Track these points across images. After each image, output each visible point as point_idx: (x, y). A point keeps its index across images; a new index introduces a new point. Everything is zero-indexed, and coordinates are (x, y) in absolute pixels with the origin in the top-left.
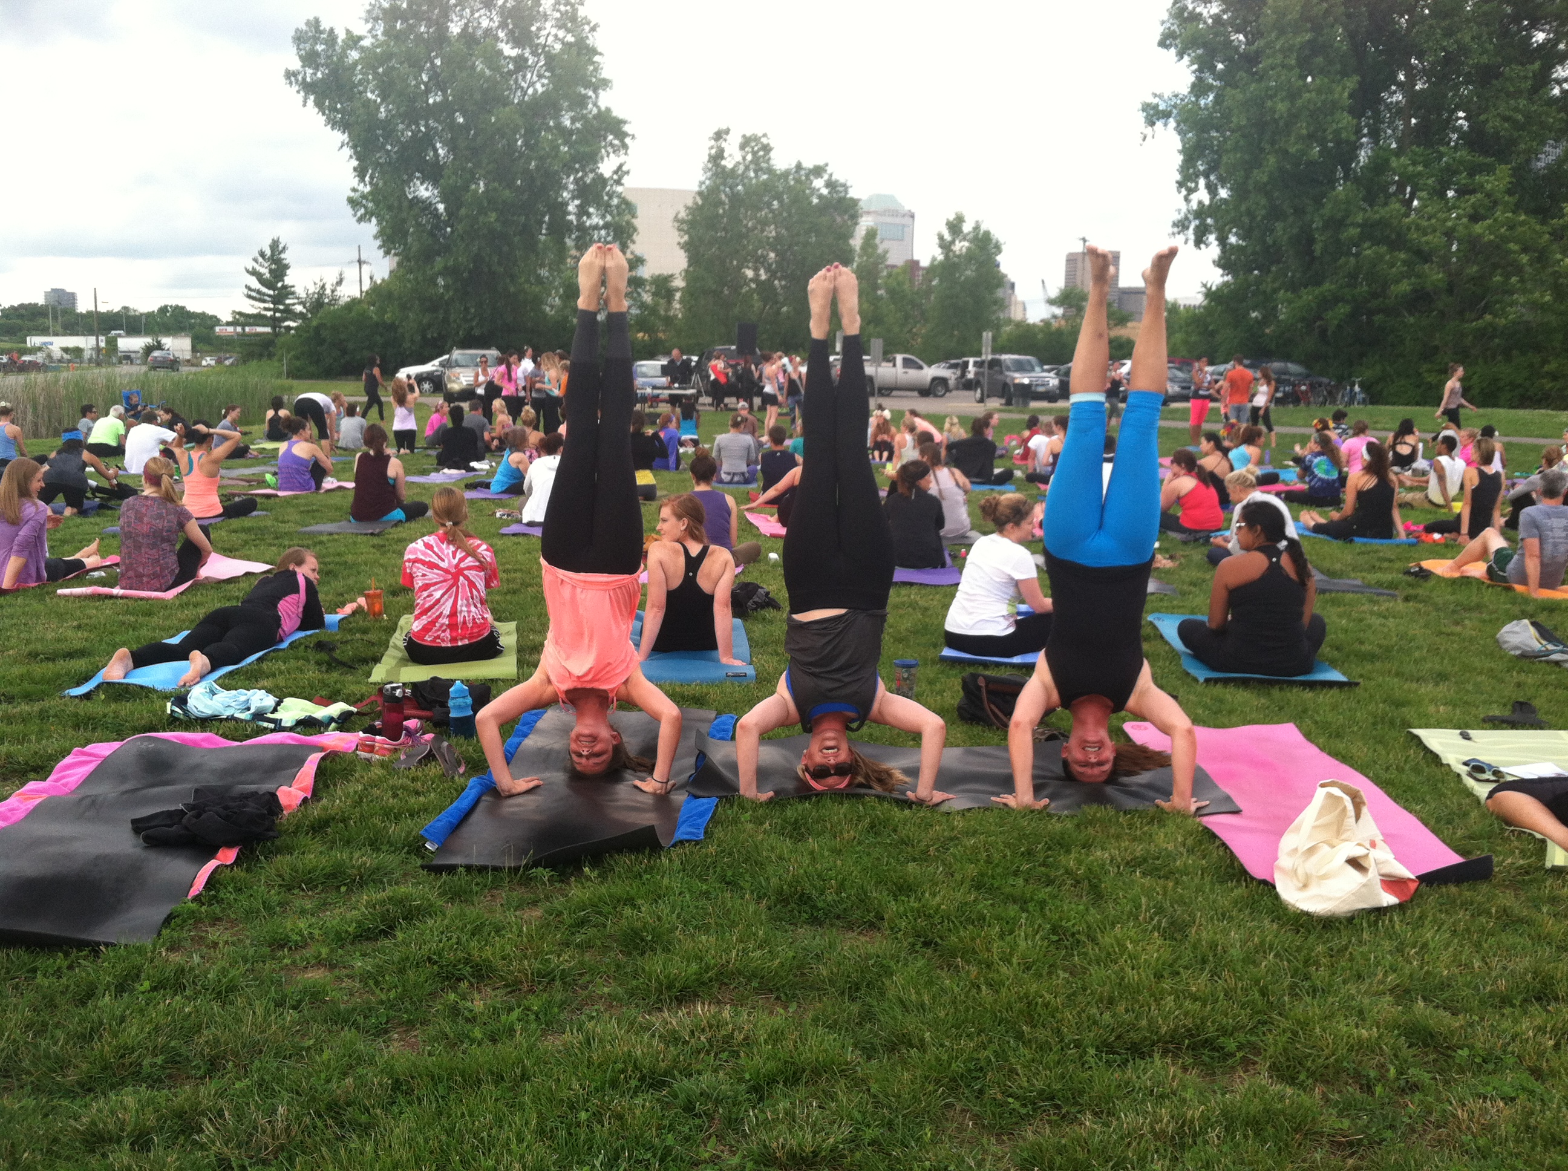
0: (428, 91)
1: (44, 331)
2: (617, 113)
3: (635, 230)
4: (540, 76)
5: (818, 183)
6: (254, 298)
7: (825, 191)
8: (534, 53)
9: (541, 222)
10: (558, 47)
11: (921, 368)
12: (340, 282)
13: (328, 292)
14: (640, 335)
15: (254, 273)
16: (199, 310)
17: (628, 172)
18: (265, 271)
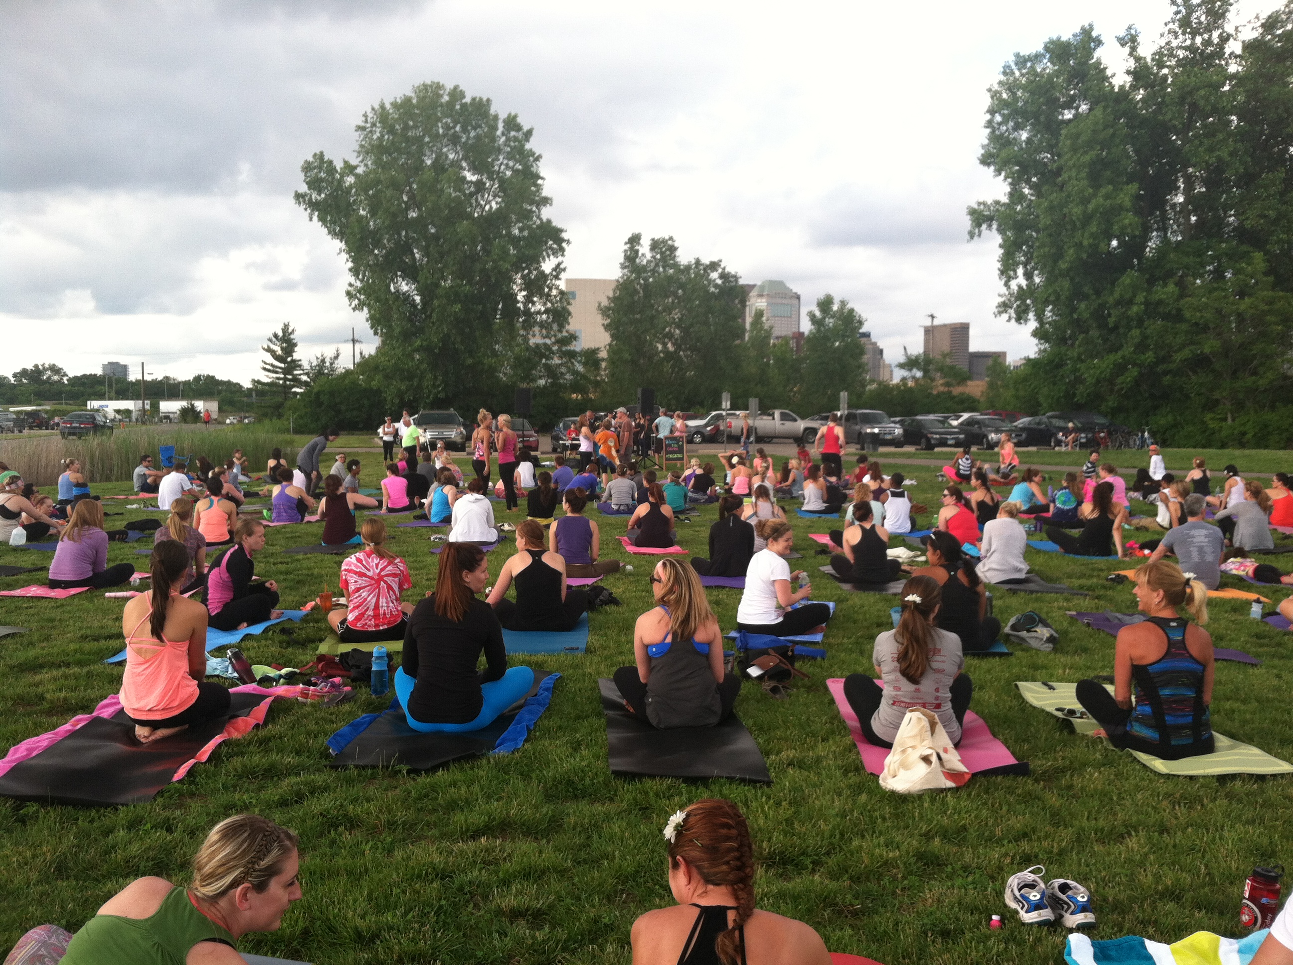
0: (407, 209)
1: (101, 397)
2: (556, 223)
3: (569, 313)
4: (495, 197)
5: (714, 275)
6: (269, 371)
7: (719, 281)
8: (491, 179)
9: (495, 310)
10: (509, 173)
11: (795, 420)
12: (336, 357)
13: (328, 364)
14: (574, 396)
15: (269, 350)
16: (226, 379)
17: (564, 270)
18: (278, 350)
